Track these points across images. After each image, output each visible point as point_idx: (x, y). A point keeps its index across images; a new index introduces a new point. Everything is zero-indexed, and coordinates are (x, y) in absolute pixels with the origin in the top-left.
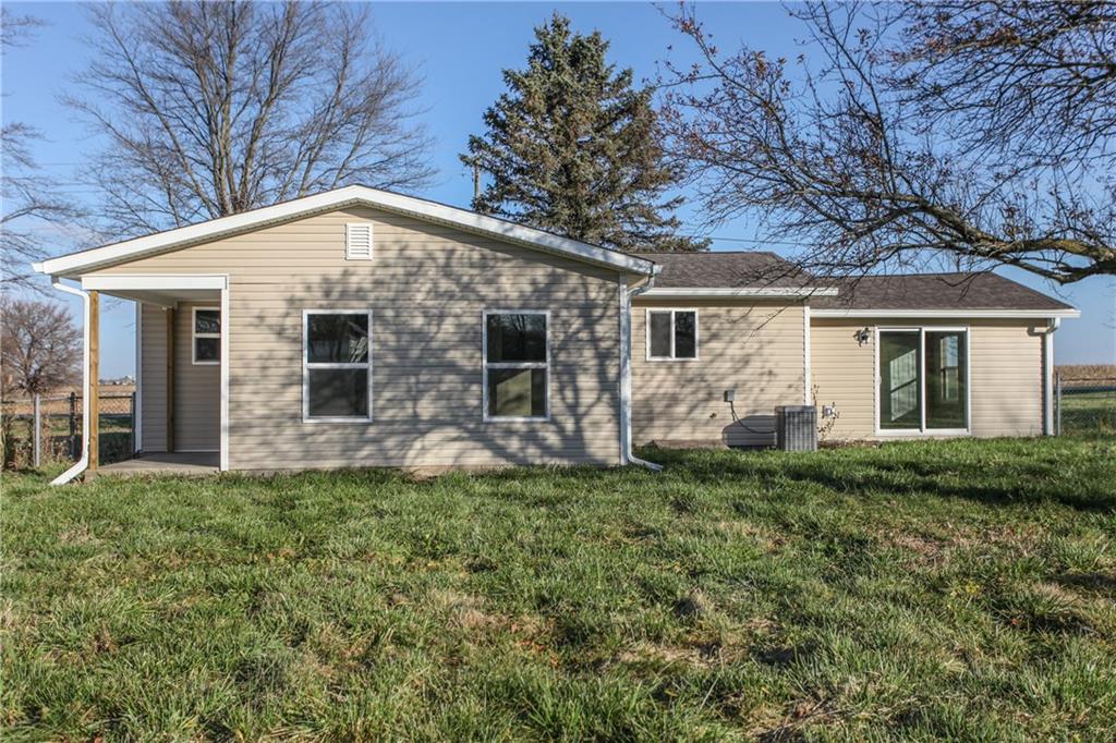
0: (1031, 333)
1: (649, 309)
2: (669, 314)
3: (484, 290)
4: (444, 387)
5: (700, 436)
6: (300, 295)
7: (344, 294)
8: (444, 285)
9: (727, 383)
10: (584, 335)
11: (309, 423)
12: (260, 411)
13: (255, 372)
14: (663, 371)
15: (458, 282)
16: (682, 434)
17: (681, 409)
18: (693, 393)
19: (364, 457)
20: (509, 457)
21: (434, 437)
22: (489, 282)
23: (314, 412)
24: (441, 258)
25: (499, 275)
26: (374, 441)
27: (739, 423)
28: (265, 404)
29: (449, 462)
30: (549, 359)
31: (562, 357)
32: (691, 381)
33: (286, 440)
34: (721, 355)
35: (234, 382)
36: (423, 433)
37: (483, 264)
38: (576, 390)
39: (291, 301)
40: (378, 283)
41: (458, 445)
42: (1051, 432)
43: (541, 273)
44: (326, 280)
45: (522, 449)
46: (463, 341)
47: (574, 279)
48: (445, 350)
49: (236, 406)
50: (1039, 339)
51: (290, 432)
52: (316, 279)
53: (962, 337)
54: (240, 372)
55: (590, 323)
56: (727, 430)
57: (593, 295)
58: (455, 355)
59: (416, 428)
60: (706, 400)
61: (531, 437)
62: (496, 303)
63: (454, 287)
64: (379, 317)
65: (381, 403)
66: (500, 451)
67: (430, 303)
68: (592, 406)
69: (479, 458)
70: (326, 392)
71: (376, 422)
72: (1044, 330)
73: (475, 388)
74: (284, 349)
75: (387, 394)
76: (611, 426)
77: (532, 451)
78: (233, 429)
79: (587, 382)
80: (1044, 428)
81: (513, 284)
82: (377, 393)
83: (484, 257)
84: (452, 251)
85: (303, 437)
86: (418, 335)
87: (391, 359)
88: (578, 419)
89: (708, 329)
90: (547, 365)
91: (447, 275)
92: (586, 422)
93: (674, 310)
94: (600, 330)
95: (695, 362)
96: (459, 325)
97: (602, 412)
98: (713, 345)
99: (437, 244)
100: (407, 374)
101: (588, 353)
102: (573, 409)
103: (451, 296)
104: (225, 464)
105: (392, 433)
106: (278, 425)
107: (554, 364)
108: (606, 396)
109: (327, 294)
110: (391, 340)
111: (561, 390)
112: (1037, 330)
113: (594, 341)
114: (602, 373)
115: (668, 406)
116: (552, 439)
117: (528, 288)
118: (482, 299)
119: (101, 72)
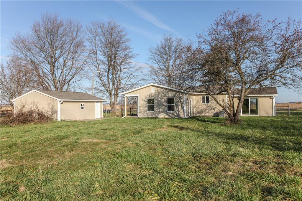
0: (270, 98)
1: (202, 96)
2: (205, 97)
3: (167, 95)
4: (163, 108)
5: (210, 115)
6: (147, 96)
7: (151, 96)
8: (163, 95)
9: (214, 107)
10: (179, 101)
11: (148, 112)
12: (143, 110)
13: (142, 106)
14: (204, 105)
15: (164, 94)
16: (207, 114)
17: (207, 111)
18: (209, 108)
19: (154, 116)
20: (170, 116)
21: (161, 114)
22: (168, 94)
23: (148, 110)
24: (162, 91)
25: (169, 93)
26: (155, 114)
27: (216, 113)
28: (143, 109)
29: (163, 117)
30: (175, 104)
31: (177, 104)
32: (208, 107)
33: (145, 114)
34: (213, 103)
35: (140, 107)
36: (160, 113)
37: (167, 92)
38: (178, 108)
39: (146, 97)
40: (155, 95)
41: (164, 115)
42: (274, 115)
43: (174, 93)
44: (149, 95)
45: (172, 116)
46: (165, 102)
47: (178, 93)
48: (163, 103)
49: (140, 110)
50: (272, 99)
51: (146, 113)
52: (148, 94)
53: (257, 99)
54: (140, 105)
55: (180, 99)
56: (214, 114)
57: (180, 96)
58: (164, 104)
59: (159, 113)
60: (211, 110)
61: (173, 114)
62: (169, 97)
63: (164, 95)
64: (155, 99)
65: (155, 109)
66: (169, 116)
67: (161, 97)
68: (180, 110)
69: (167, 116)
70: (150, 108)
71: (155, 112)
72: (272, 98)
73: (166, 108)
74: (145, 103)
75: (156, 108)
76: (183, 113)
77: (173, 116)
78: (140, 112)
79: (180, 107)
80: (273, 115)
81: (171, 95)
82: (155, 108)
83: (167, 91)
84: (163, 91)
85: (147, 113)
86: (160, 101)
87: (157, 104)
88: (179, 112)
89: (211, 99)
90: (175, 105)
91: (163, 94)
92: (180, 112)
93: (206, 96)
94: (181, 100)
95: (209, 104)
96: (164, 100)
97: (182, 111)
98: (212, 101)
99: (162, 90)
100: (158, 106)
101: (180, 103)
102: (178, 110)
103: (163, 96)
104: (139, 116)
105: (157, 113)
106: (144, 112)
107: (176, 105)
108: (182, 109)
109: (150, 96)
110: (157, 102)
111: (177, 108)
112: (271, 98)
113: (181, 102)
114: (182, 106)
115: (205, 110)
116: (175, 114)
117: (172, 95)
118: (167, 96)
119: (150, 58)
